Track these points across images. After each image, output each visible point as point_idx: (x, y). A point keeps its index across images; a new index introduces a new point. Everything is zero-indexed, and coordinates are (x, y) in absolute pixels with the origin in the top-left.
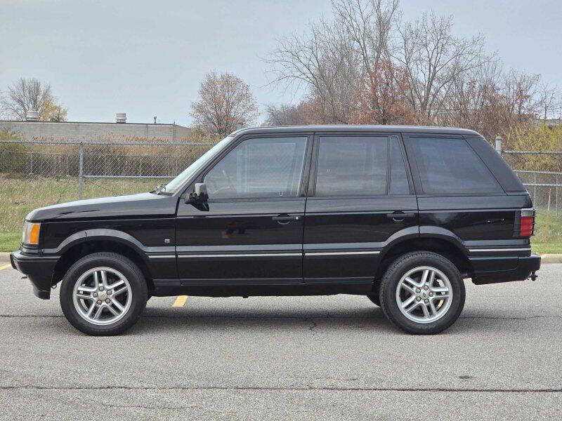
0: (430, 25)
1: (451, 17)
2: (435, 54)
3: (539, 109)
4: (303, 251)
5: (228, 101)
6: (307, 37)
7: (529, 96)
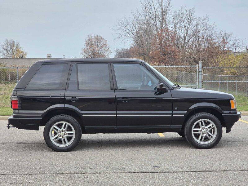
0: (185, 12)
1: (194, 9)
2: (187, 25)
3: (232, 48)
5: (97, 47)
6: (131, 18)
7: (227, 42)
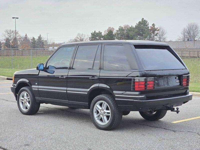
4: (67, 90)
